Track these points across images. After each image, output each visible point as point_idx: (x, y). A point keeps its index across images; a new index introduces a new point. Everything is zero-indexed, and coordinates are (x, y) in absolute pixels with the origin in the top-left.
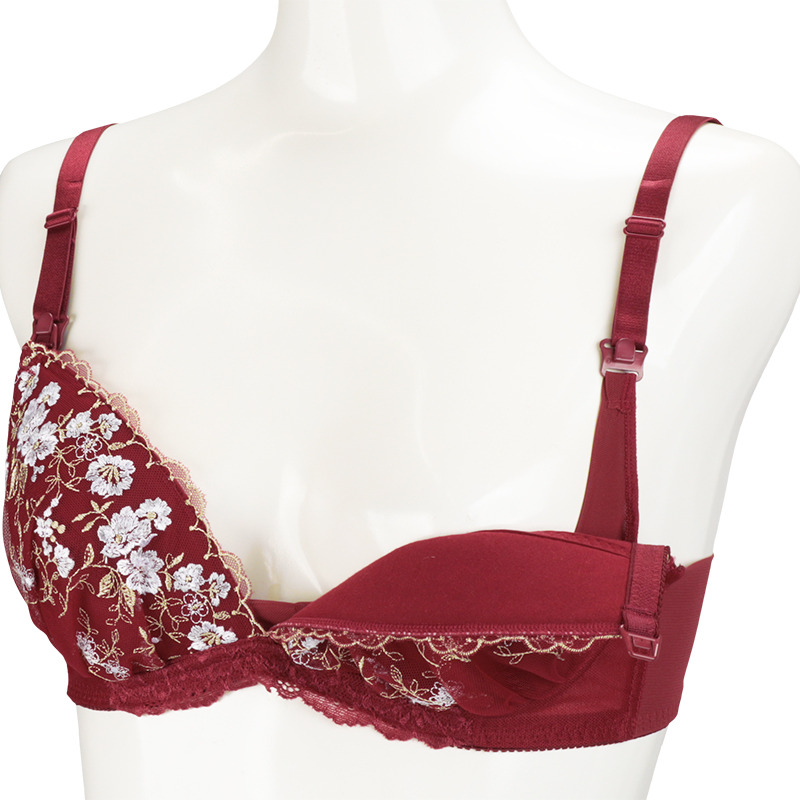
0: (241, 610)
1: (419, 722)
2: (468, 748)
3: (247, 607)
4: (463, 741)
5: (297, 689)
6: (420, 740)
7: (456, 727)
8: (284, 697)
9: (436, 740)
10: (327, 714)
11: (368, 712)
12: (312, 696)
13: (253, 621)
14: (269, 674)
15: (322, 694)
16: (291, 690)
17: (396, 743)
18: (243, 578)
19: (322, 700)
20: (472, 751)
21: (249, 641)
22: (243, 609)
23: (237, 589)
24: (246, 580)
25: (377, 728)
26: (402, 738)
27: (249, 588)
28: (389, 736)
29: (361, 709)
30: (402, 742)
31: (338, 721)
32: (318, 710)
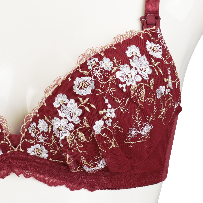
0: (5, 141)
1: (85, 181)
2: (105, 189)
3: (8, 139)
4: (103, 186)
5: (31, 173)
6: (86, 188)
7: (100, 181)
8: (26, 177)
9: (92, 188)
10: (45, 182)
11: (63, 179)
12: (38, 175)
13: (10, 145)
14: (19, 168)
15: (43, 174)
16: (28, 174)
17: (76, 191)
18: (7, 127)
19: (42, 177)
20: (107, 190)
21: (8, 154)
22: (6, 140)
23: (4, 132)
24: (8, 128)
25: (67, 186)
26: (78, 189)
27: (9, 132)
28: (72, 189)
29: (60, 179)
30: (78, 191)
31: (50, 184)
32: (41, 181)
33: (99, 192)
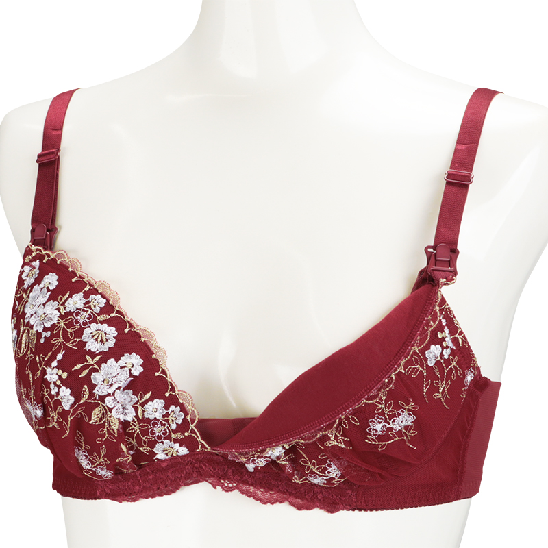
0: (191, 432)
1: (320, 496)
2: (353, 510)
3: (195, 430)
4: (351, 506)
5: (235, 484)
6: (321, 508)
7: (345, 496)
8: (226, 491)
9: (332, 507)
10: (256, 498)
11: (284, 493)
12: (246, 487)
13: (200, 440)
14: (214, 477)
15: (252, 485)
16: (230, 485)
17: (304, 512)
18: (193, 409)
19: (252, 489)
20: (356, 511)
21: (197, 454)
22: (193, 431)
23: (188, 417)
24: (195, 410)
25: (292, 504)
26: (308, 508)
27: (197, 417)
28: (299, 508)
29: (279, 491)
30: (308, 511)
31: (264, 502)
32: (249, 496)
33: (343, 515)
